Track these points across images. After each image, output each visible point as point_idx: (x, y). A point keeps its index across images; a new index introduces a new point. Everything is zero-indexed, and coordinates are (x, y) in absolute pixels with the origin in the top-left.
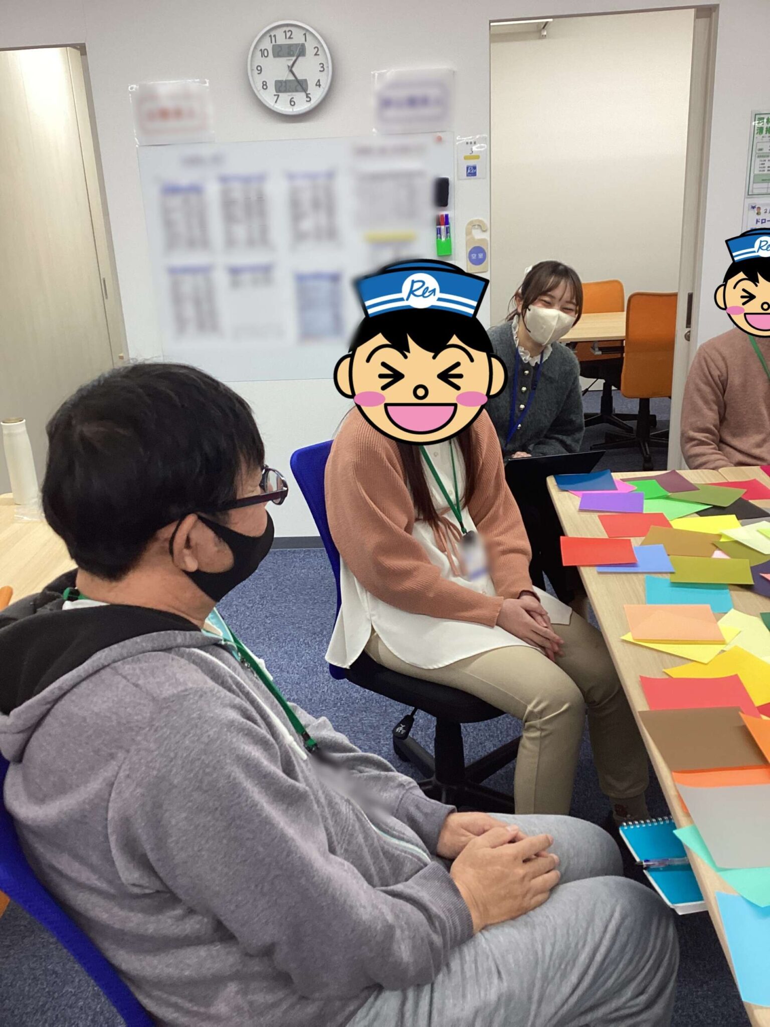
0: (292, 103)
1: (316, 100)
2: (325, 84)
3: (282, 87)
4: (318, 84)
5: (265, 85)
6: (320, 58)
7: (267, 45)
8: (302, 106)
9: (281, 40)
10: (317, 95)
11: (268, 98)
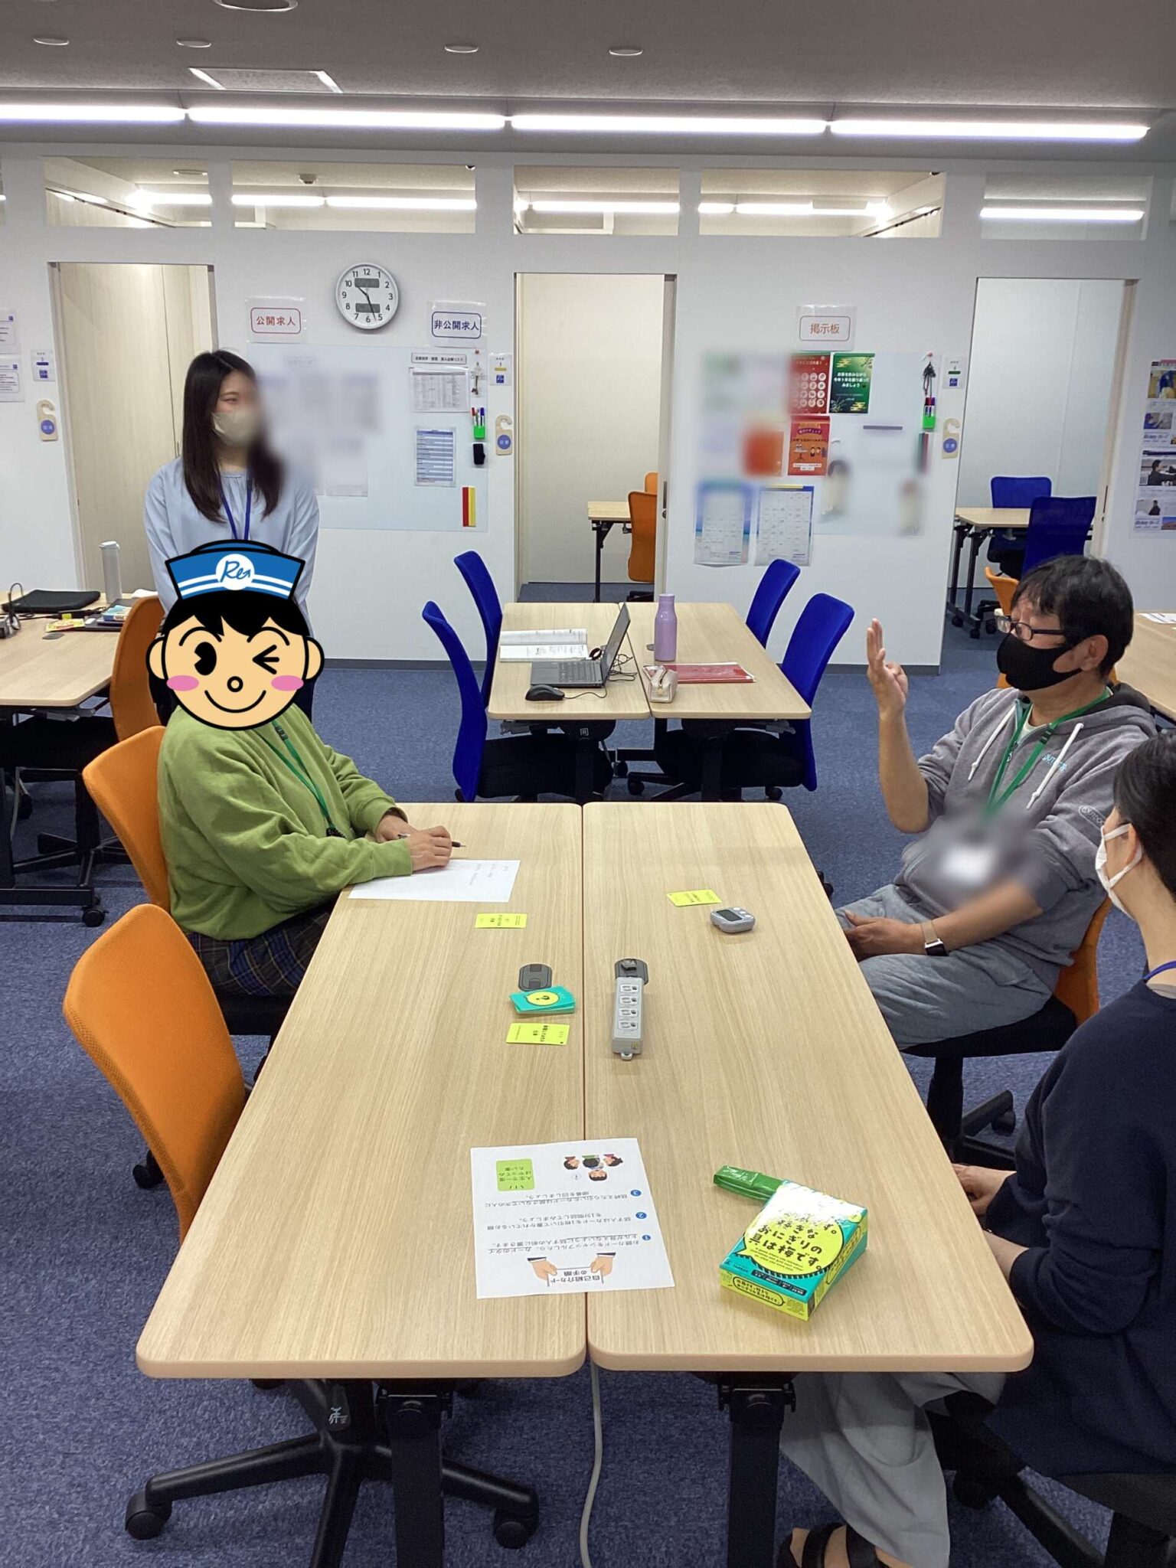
0: (368, 320)
1: (385, 320)
2: (393, 308)
3: (360, 308)
4: (388, 308)
5: (348, 306)
6: (390, 290)
7: (351, 278)
8: (375, 324)
9: (362, 275)
10: (386, 316)
11: (350, 315)
